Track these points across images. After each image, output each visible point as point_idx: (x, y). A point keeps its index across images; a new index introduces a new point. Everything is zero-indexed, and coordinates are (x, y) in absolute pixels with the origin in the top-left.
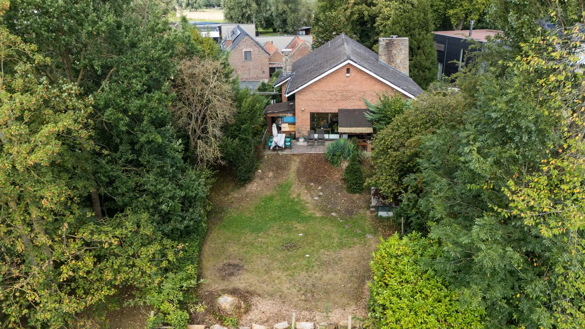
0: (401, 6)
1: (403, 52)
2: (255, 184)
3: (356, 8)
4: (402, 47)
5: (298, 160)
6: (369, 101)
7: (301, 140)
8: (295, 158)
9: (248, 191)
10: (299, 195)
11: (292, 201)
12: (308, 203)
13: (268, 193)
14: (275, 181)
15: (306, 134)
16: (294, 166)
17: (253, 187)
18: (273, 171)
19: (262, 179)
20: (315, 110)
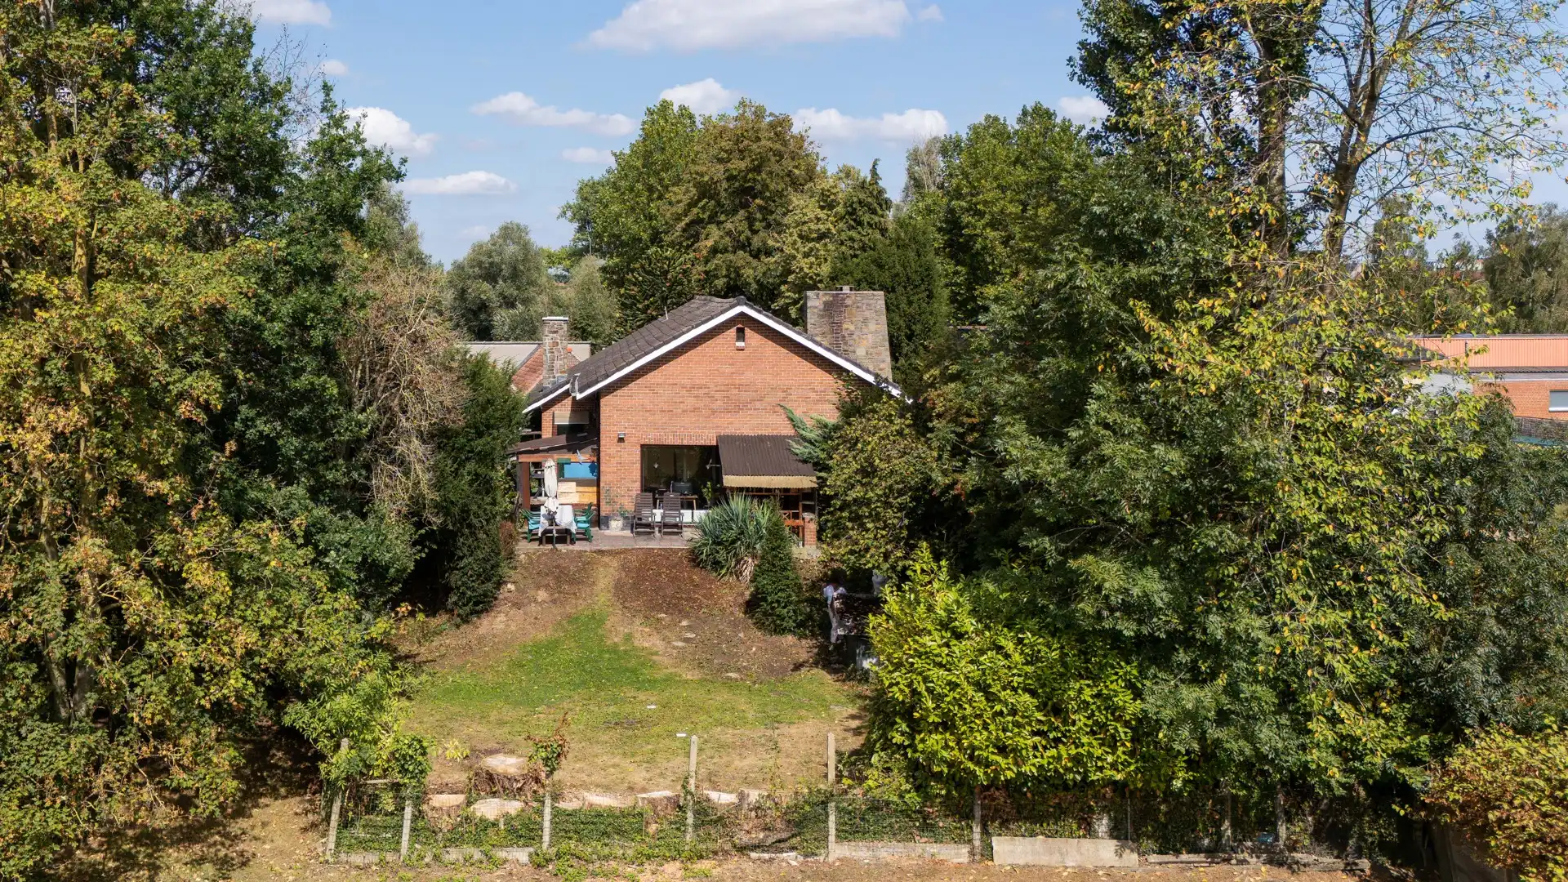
0: (853, 233)
1: (872, 326)
2: (502, 617)
3: (718, 260)
4: (867, 314)
5: (615, 564)
6: (798, 414)
7: (616, 525)
8: (606, 559)
9: (482, 631)
10: (629, 638)
11: (614, 650)
12: (656, 653)
13: (541, 636)
14: (555, 610)
15: (629, 506)
16: (606, 577)
17: (496, 623)
18: (547, 586)
19: (517, 605)
20: (653, 438)
